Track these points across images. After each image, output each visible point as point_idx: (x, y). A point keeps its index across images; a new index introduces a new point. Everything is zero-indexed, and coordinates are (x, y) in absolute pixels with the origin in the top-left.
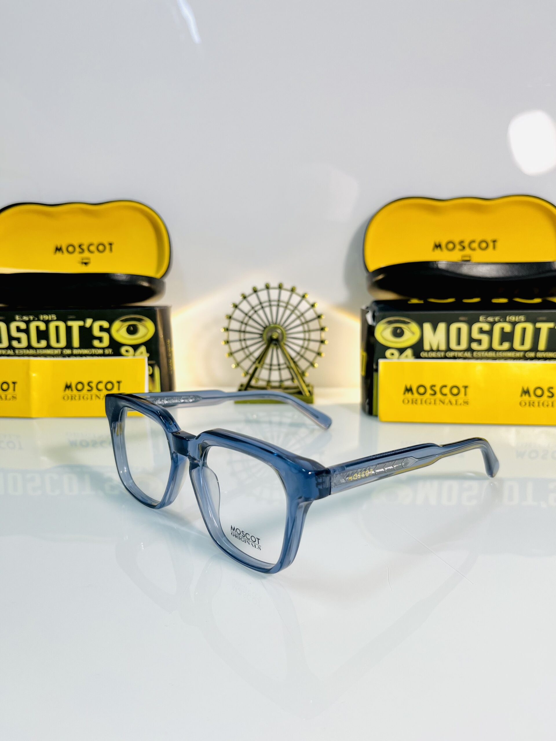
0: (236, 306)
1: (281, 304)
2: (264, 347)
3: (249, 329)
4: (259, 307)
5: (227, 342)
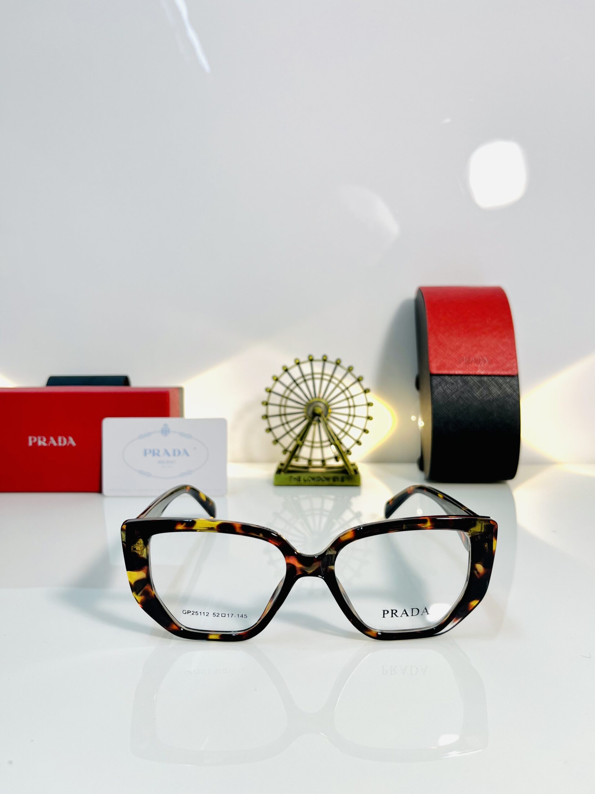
0: (276, 379)
1: (324, 377)
3: (290, 403)
4: (302, 380)
5: (266, 417)
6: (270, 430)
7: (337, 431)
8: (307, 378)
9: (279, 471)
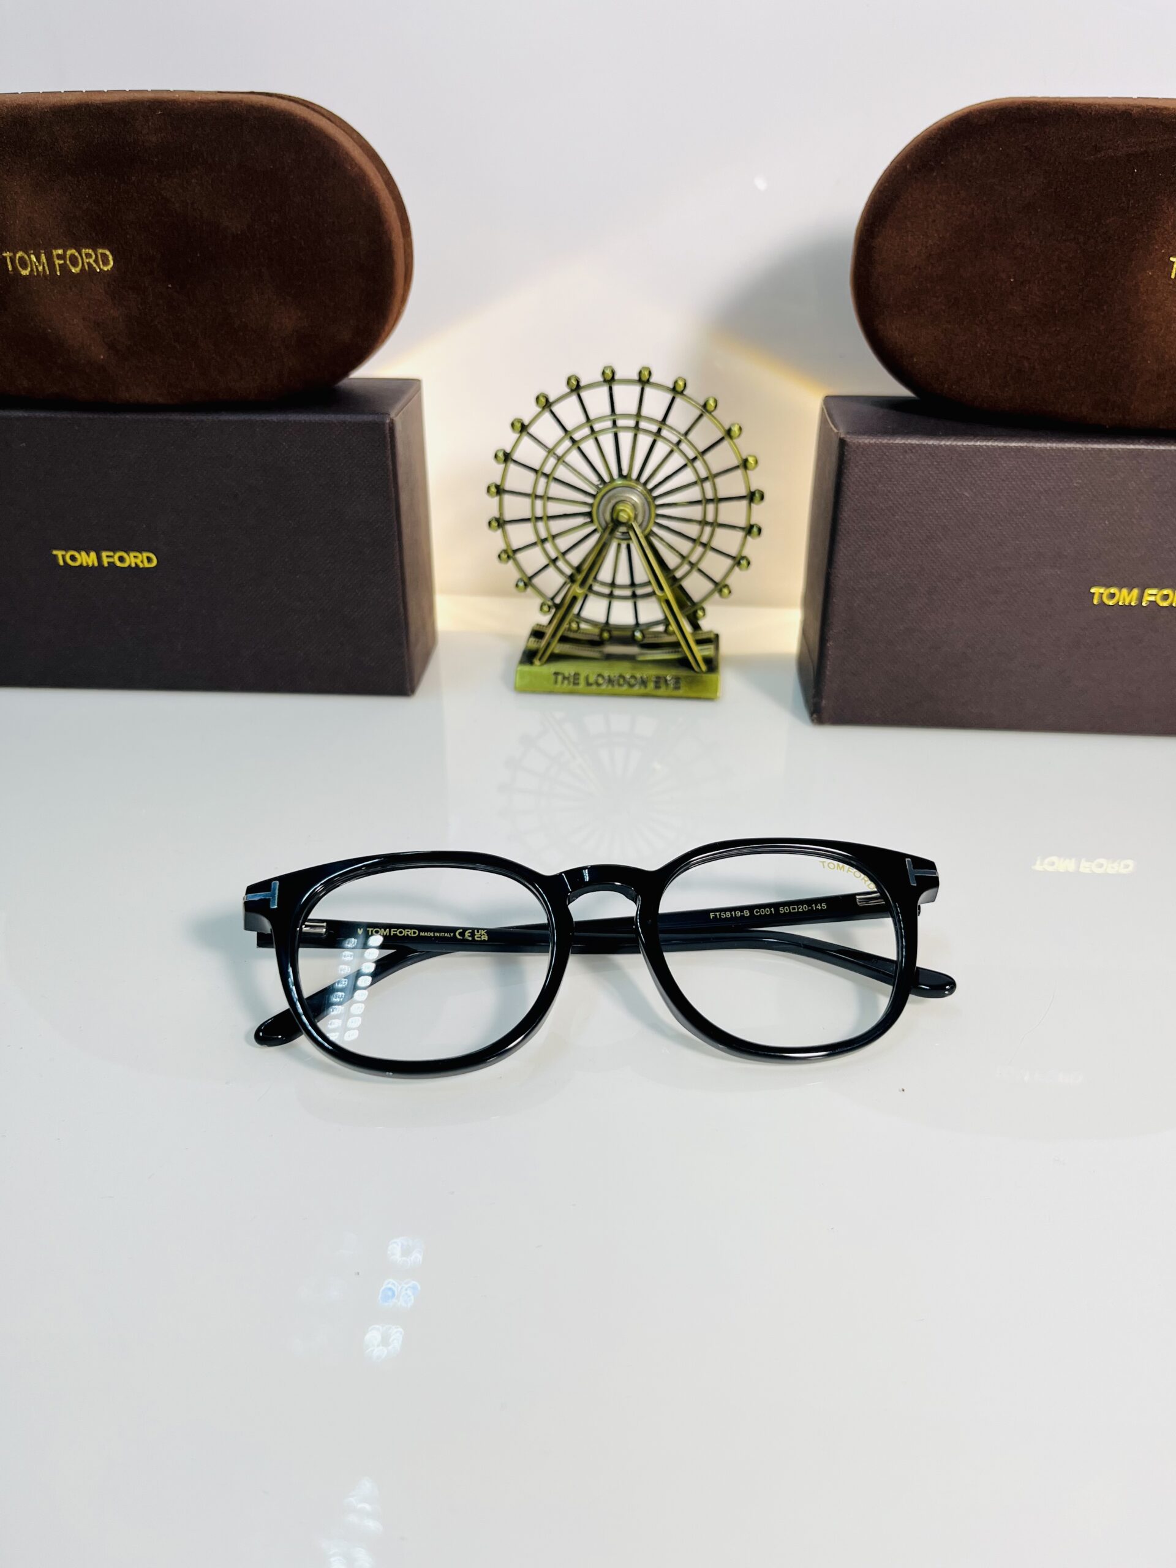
0: (523, 428)
1: (643, 425)
2: (596, 536)
3: (556, 490)
4: (586, 431)
5: (500, 523)
6: (509, 554)
7: (672, 560)
8: (597, 427)
9: (529, 657)
